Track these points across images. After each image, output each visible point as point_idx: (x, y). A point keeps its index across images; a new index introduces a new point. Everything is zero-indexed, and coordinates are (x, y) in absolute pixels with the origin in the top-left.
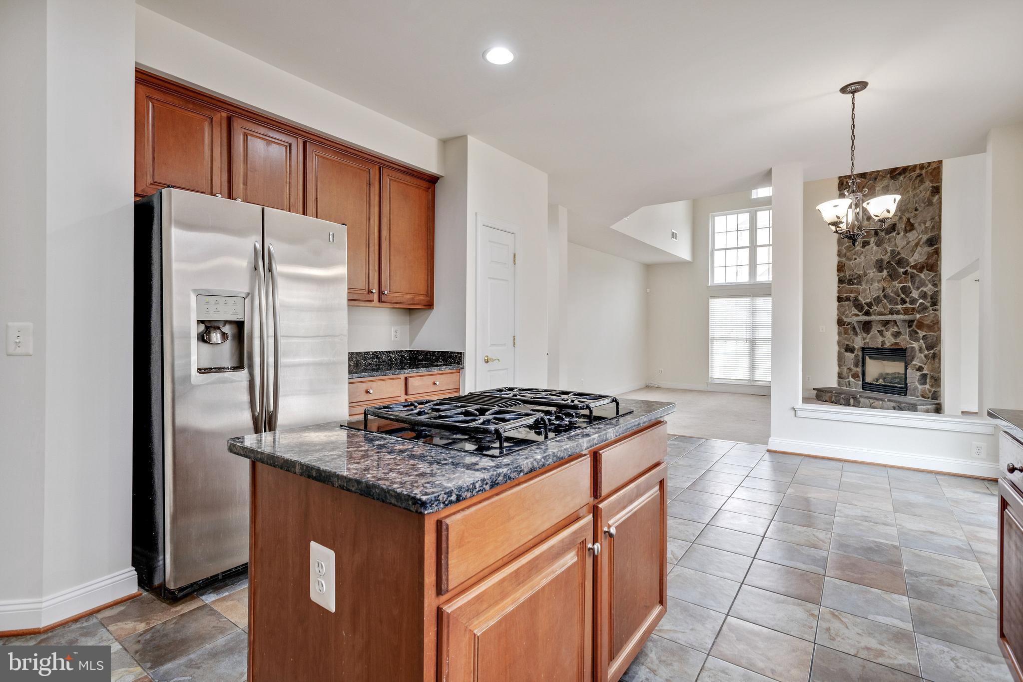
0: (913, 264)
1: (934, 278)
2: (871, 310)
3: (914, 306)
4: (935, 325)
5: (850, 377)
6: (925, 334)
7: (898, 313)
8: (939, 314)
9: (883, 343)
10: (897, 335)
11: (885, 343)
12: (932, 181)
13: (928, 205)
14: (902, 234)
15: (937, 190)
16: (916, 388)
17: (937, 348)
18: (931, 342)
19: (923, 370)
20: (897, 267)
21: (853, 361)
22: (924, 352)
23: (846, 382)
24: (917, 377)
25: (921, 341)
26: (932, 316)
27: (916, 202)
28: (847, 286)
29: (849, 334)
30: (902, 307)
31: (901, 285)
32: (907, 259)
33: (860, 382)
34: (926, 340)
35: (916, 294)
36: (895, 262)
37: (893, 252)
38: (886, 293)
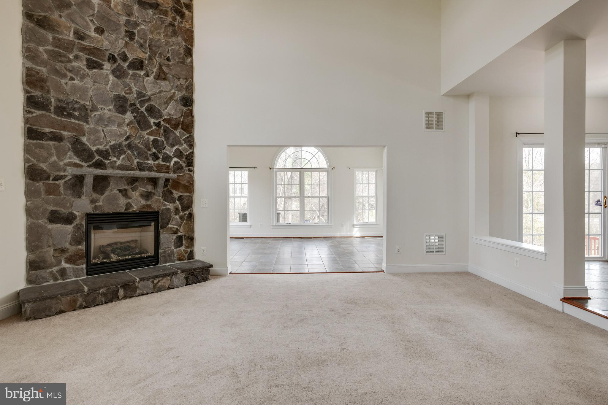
0: (166, 117)
1: (189, 139)
2: (107, 162)
3: (168, 164)
4: (189, 187)
5: (63, 263)
6: (181, 194)
7: (150, 169)
8: (192, 175)
9: (129, 205)
10: (147, 196)
11: (131, 206)
12: (185, 40)
13: (181, 63)
14: (152, 77)
16: (172, 252)
17: (192, 209)
18: (186, 202)
19: (179, 233)
20: (146, 114)
21: (70, 236)
22: (180, 213)
23: (52, 272)
24: (173, 241)
25: (177, 202)
26: (187, 176)
27: (168, 51)
28: (53, 116)
29: (60, 194)
30: (154, 162)
31: (152, 138)
32: (159, 109)
33: (84, 266)
34: (182, 200)
35: (170, 151)
36: (144, 107)
37: (140, 94)
38: (131, 142)
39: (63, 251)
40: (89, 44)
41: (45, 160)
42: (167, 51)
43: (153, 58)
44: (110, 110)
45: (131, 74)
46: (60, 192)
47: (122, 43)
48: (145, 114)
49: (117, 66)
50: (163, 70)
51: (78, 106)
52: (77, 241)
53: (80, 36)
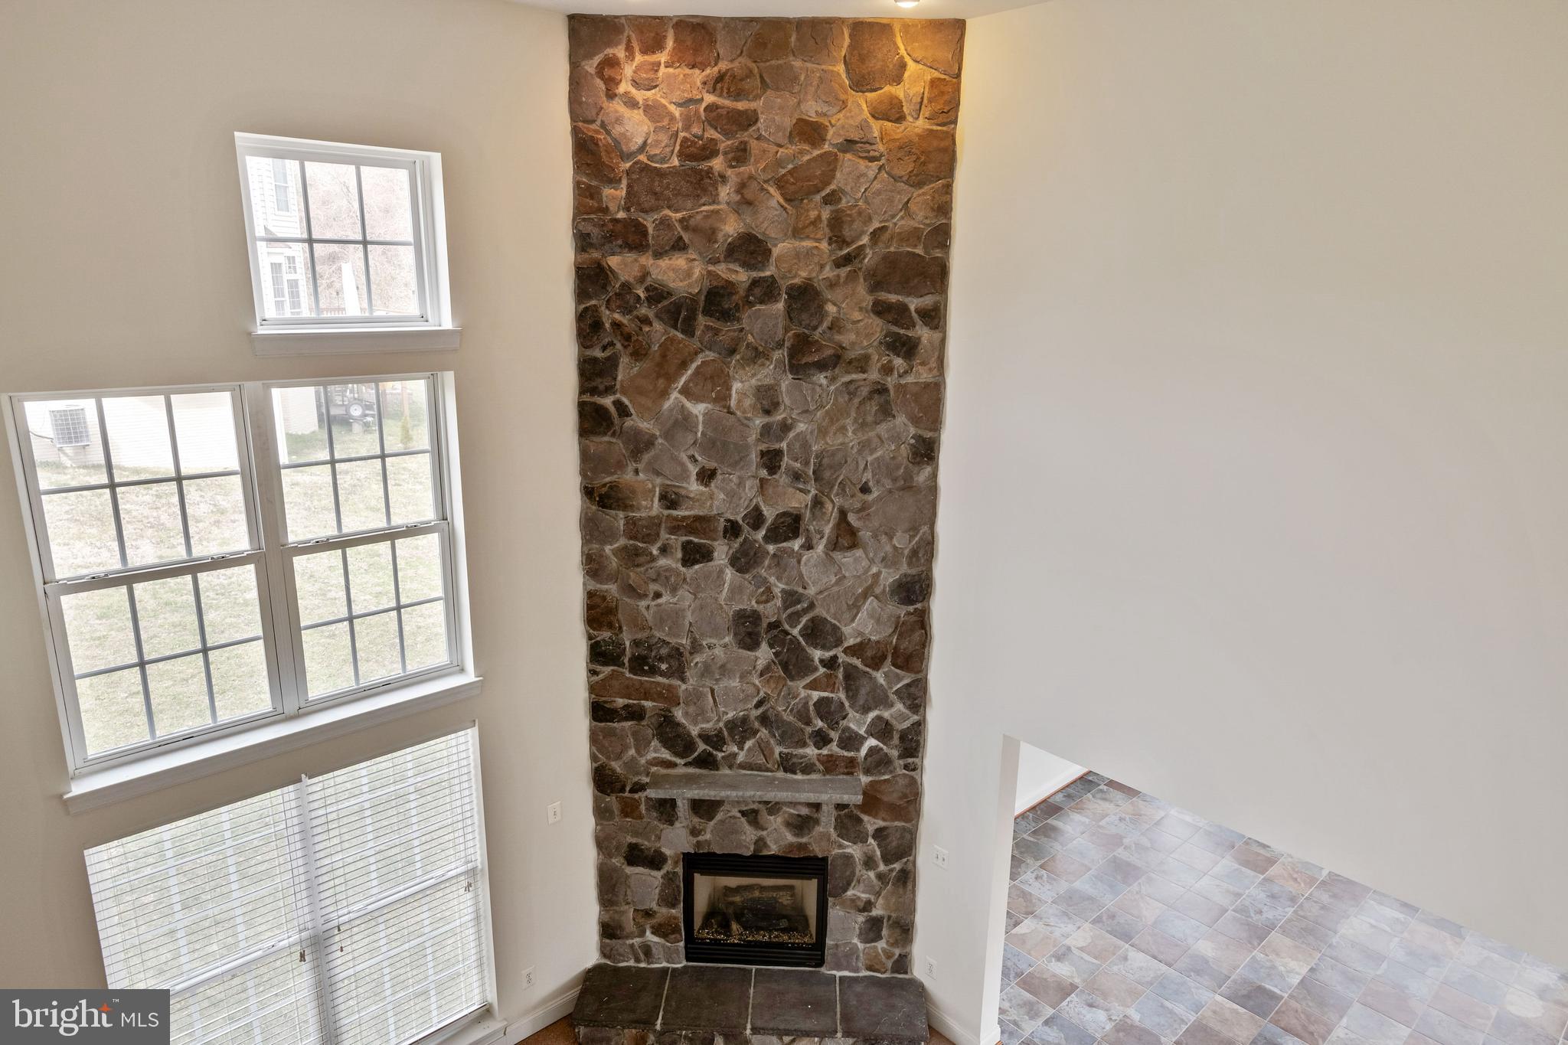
0: (851, 642)
1: (912, 690)
2: (720, 755)
3: (852, 754)
4: (909, 805)
5: (648, 933)
6: (882, 824)
7: (808, 769)
8: (918, 778)
9: (760, 842)
11: (765, 845)
12: (915, 421)
13: (903, 489)
14: (820, 548)
15: (926, 451)
16: (854, 950)
17: (911, 858)
18: (894, 844)
19: (874, 909)
20: (803, 643)
21: (657, 891)
22: (877, 866)
23: (632, 946)
24: (857, 926)
25: (871, 840)
26: (901, 782)
27: (866, 465)
28: (628, 675)
29: (641, 817)
30: (820, 751)
31: (816, 695)
32: (835, 625)
33: (682, 944)
34: (885, 839)
35: (859, 724)
36: (799, 627)
37: (791, 598)
38: (767, 710)
39: (648, 914)
40: (687, 513)
41: (618, 757)
42: (862, 467)
43: (825, 499)
44: (725, 646)
45: (772, 552)
46: (640, 812)
47: (752, 487)
48: (799, 643)
49: (741, 545)
50: (849, 524)
51: (667, 650)
52: (668, 901)
53: (670, 500)
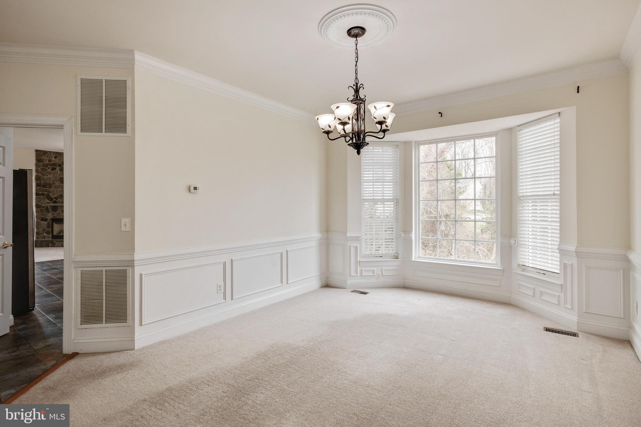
21: (46, 225)
23: (41, 236)
28: (42, 188)
33: (51, 235)
39: (44, 230)
41: (41, 202)
44: (58, 183)
46: (44, 211)
52: (48, 227)
53: (50, 161)
